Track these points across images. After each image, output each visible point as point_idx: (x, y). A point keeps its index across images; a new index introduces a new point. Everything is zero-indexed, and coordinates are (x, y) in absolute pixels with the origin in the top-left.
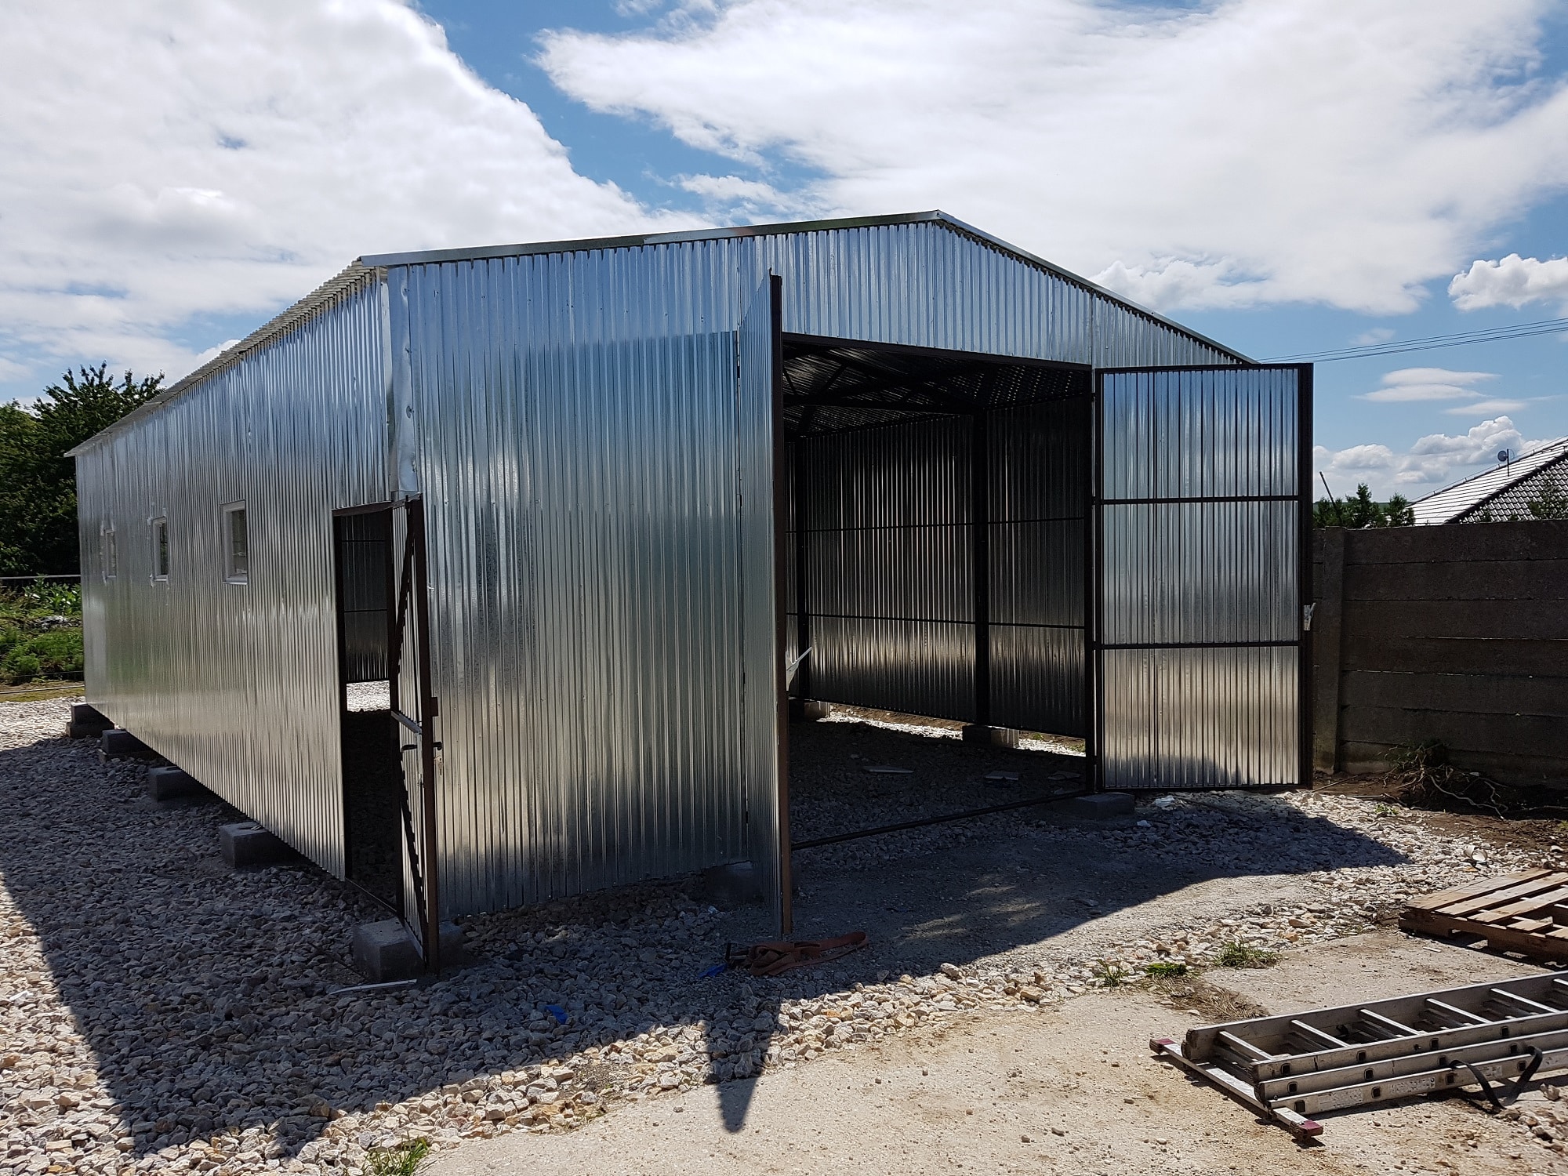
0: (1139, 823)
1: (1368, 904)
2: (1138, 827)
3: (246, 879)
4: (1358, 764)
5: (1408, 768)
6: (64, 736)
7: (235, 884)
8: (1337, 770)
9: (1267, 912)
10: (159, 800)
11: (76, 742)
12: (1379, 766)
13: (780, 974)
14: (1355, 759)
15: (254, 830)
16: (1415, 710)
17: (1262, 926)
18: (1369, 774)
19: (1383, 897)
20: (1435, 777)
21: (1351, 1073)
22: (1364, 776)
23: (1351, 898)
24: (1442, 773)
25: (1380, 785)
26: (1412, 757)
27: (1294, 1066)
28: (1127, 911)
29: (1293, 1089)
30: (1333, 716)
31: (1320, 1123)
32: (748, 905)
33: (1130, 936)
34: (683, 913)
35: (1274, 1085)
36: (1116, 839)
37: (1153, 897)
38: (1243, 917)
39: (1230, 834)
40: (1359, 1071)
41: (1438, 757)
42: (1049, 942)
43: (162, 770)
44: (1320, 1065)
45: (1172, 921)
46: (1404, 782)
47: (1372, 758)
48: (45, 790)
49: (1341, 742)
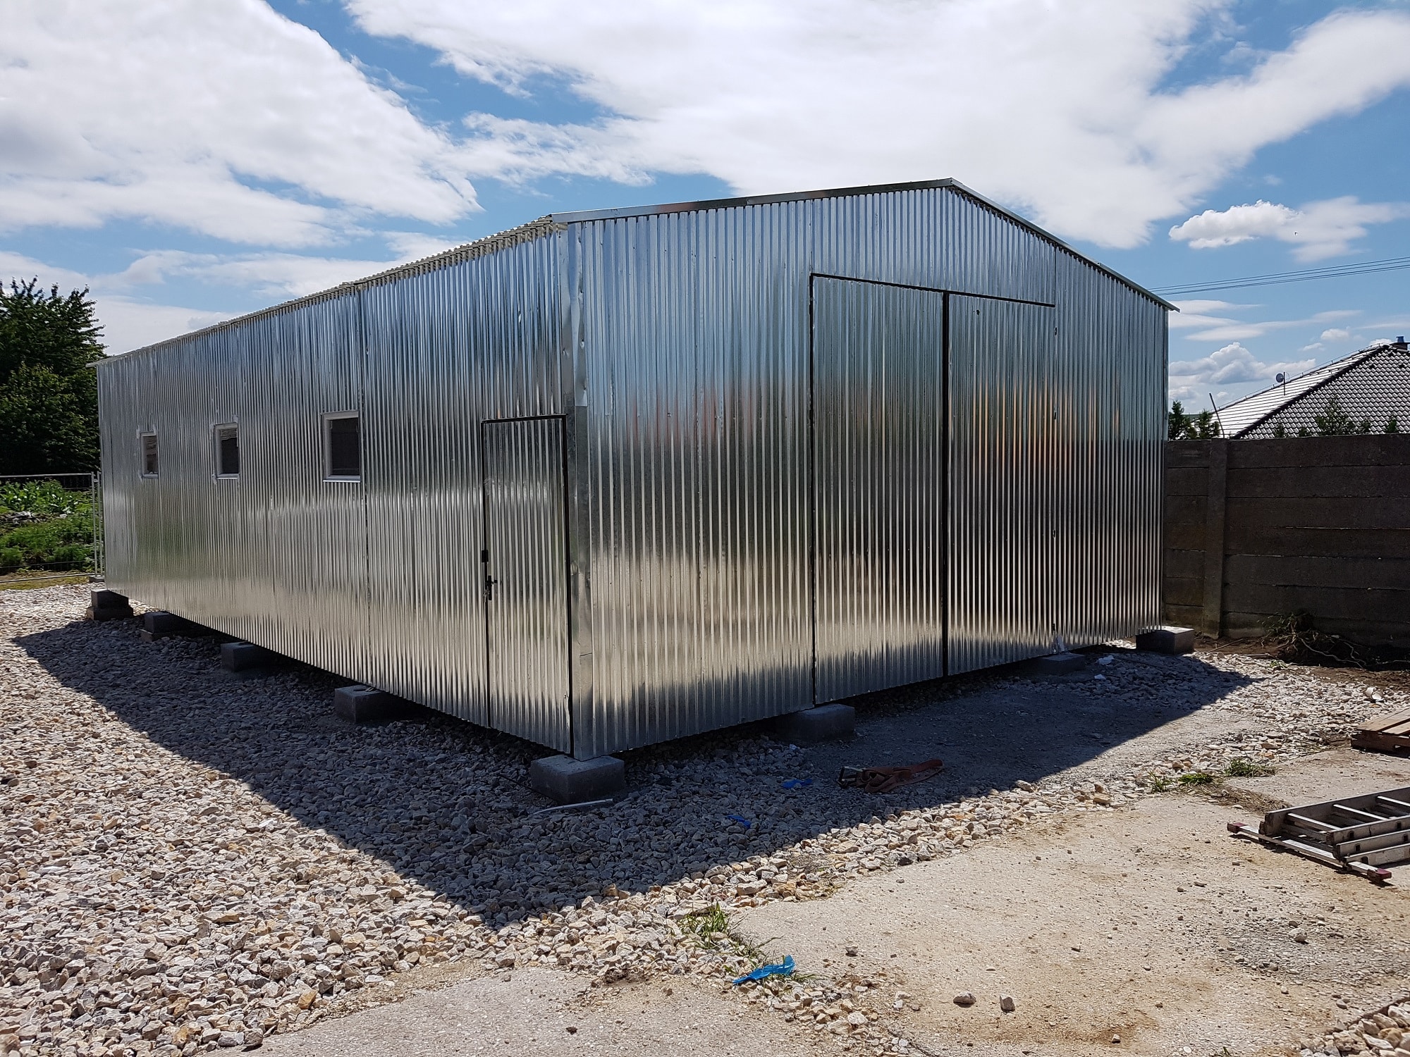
0: (1096, 677)
1: (1311, 732)
2: (1095, 680)
3: (377, 731)
4: (1238, 631)
5: (1281, 632)
6: (87, 620)
7: (371, 736)
8: (1221, 636)
9: (1239, 739)
10: (236, 671)
11: (104, 624)
12: (1258, 631)
13: (890, 791)
14: (1235, 626)
15: (368, 692)
16: (1286, 586)
17: (1240, 749)
18: (1249, 638)
19: (1320, 726)
20: (1304, 639)
21: (1394, 837)
22: (1245, 640)
23: (1296, 728)
24: (1309, 636)
25: (1259, 647)
26: (1285, 624)
27: (1357, 833)
28: (1131, 742)
29: (1358, 849)
30: (1218, 592)
31: (1389, 870)
32: (821, 743)
33: (1145, 758)
34: (771, 750)
35: (1346, 846)
36: (1082, 690)
37: (1145, 732)
38: (1221, 743)
39: (1170, 684)
40: (1399, 836)
41: (1306, 624)
42: (1085, 765)
43: (235, 645)
44: (1373, 832)
45: (1170, 747)
46: (1279, 643)
47: (1250, 625)
48: (113, 665)
49: (1224, 613)
